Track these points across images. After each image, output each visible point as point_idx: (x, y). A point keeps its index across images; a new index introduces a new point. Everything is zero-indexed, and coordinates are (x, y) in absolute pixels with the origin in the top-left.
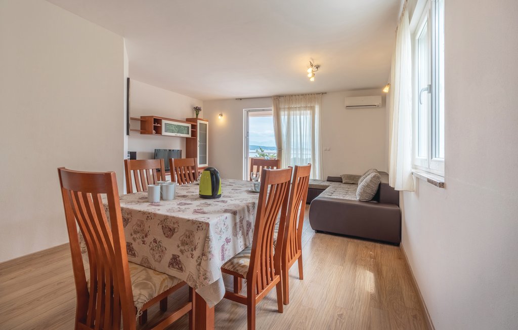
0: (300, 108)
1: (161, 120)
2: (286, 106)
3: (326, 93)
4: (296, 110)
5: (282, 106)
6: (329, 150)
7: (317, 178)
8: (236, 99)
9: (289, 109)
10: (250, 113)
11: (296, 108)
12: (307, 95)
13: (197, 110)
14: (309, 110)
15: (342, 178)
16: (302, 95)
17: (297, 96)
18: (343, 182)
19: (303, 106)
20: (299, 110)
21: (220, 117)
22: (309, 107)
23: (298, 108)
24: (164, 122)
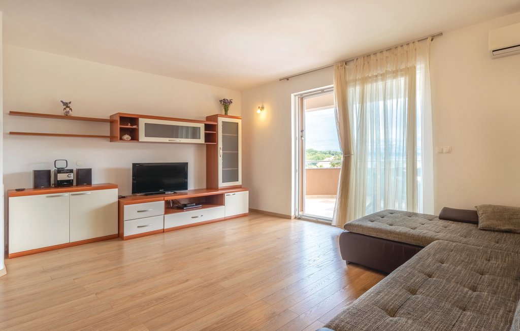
0: (383, 76)
1: (138, 119)
2: (359, 76)
3: (441, 34)
4: (376, 81)
5: (350, 77)
6: (449, 152)
7: (420, 210)
8: (280, 80)
9: (364, 81)
10: (305, 101)
11: (376, 76)
12: (399, 49)
13: (226, 104)
14: (402, 76)
15: (480, 213)
16: (389, 50)
17: (379, 55)
18: (480, 225)
19: (389, 69)
20: (382, 80)
21: (259, 111)
22: (401, 70)
23: (381, 75)
24: (142, 122)
